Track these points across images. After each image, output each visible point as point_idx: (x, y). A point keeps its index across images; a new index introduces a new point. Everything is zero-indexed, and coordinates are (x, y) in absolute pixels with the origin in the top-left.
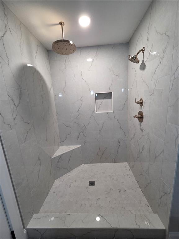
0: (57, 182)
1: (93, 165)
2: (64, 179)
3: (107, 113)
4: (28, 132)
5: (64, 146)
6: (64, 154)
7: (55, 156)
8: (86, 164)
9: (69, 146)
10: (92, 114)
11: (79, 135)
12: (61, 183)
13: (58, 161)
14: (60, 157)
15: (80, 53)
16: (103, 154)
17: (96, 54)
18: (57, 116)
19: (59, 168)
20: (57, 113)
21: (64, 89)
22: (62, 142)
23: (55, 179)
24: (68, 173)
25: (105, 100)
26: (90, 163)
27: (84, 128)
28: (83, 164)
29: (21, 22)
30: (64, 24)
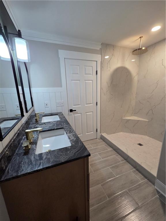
0: (121, 133)
1: (154, 140)
2: (126, 134)
4: (111, 98)
7: (125, 118)
8: (149, 136)
10: (165, 96)
11: (149, 112)
12: (123, 134)
13: (126, 122)
14: (128, 120)
18: (136, 95)
19: (126, 127)
20: (137, 93)
21: (145, 75)
22: (135, 114)
26: (153, 138)
27: (154, 107)
28: (146, 135)
29: (121, 47)
30: (142, 37)
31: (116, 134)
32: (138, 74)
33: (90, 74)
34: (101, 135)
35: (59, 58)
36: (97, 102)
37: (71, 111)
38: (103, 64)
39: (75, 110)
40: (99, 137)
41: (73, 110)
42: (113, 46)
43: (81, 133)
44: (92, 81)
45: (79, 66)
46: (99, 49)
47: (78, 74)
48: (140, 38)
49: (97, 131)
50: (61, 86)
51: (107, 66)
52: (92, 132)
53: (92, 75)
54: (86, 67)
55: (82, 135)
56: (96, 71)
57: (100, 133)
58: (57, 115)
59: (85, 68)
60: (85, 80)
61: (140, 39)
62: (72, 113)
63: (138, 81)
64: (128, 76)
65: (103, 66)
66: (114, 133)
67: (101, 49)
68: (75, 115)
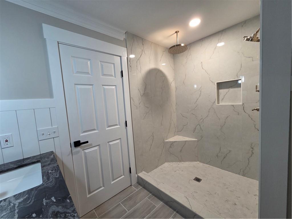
0: (166, 164)
1: (209, 167)
2: (173, 165)
3: (233, 105)
4: (147, 113)
5: (180, 136)
6: (176, 141)
7: (168, 141)
8: (202, 162)
9: (184, 137)
10: (212, 106)
11: (195, 128)
12: (169, 166)
13: (170, 146)
14: (173, 143)
15: (201, 45)
16: (224, 158)
17: (220, 40)
18: (176, 106)
19: (170, 153)
20: (176, 104)
21: (184, 81)
22: (179, 131)
23: (166, 162)
24: (179, 162)
25: (231, 90)
26: (207, 164)
27: (201, 120)
28: (198, 161)
29: (152, 43)
30: (178, 32)
31: (160, 167)
32: (175, 79)
33: (111, 75)
34: (138, 176)
35: (44, 40)
36: (126, 121)
37: (77, 144)
38: (130, 61)
39: (87, 142)
40: (134, 182)
41: (82, 142)
42: (142, 40)
43: (102, 185)
44: (114, 87)
45: (90, 60)
46: (122, 39)
47: (88, 73)
48: (176, 32)
49: (130, 172)
50: (51, 96)
51: (137, 66)
52: (123, 176)
53: (115, 77)
54: (102, 63)
55: (103, 188)
56: (121, 71)
57: (136, 174)
58: (38, 162)
59: (102, 66)
60: (103, 85)
61: (176, 34)
62: (79, 149)
63: (176, 88)
64: (164, 81)
65: (131, 65)
66: (157, 167)
67: (125, 40)
68: (86, 151)
